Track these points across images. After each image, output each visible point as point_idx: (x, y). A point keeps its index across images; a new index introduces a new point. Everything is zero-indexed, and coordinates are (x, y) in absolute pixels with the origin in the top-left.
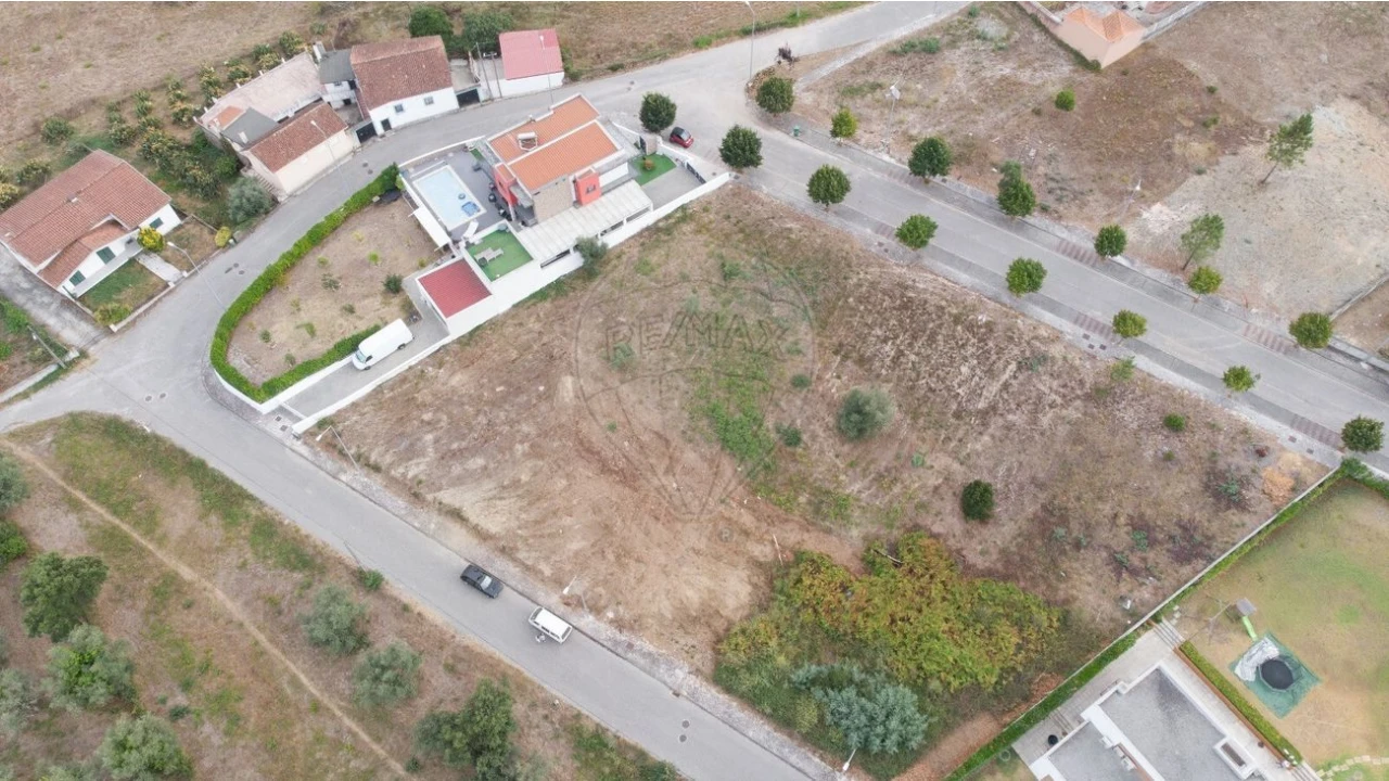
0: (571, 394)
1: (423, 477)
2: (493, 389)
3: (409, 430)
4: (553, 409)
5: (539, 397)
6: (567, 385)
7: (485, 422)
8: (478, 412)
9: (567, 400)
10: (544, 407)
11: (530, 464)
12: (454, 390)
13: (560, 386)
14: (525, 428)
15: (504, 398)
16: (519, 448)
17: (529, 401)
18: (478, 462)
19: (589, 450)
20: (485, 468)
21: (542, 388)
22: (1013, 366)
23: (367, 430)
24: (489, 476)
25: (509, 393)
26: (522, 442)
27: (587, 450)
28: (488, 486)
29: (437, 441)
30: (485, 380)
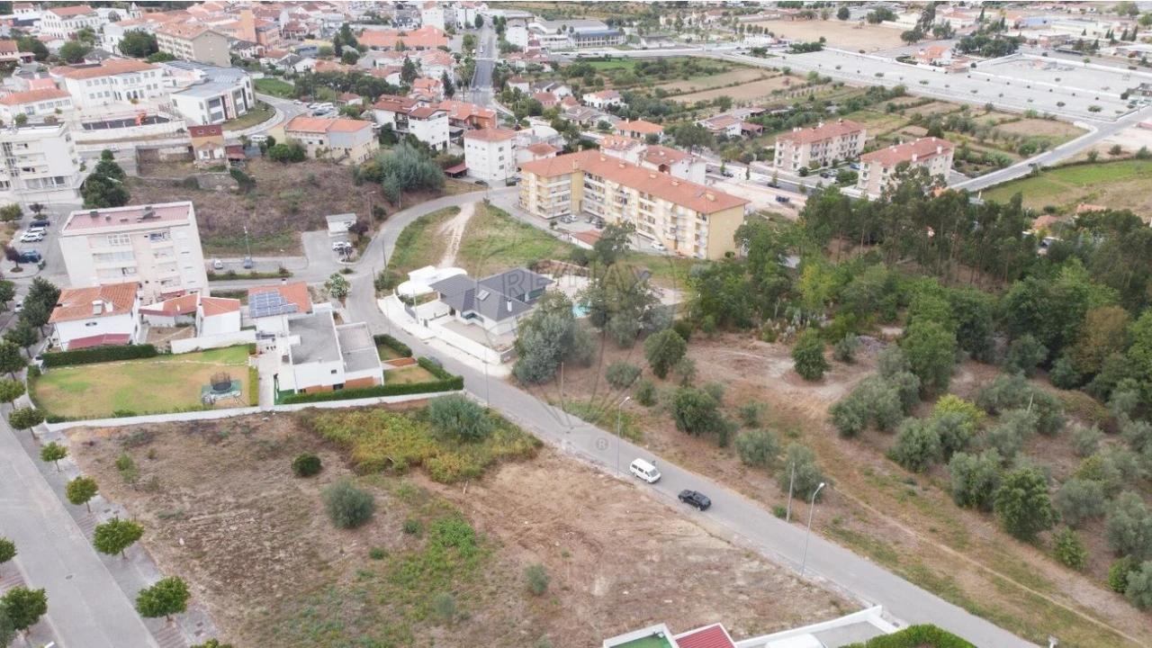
0: (597, 581)
1: (747, 560)
2: (675, 602)
3: (762, 593)
4: (618, 576)
5: (629, 587)
6: (600, 587)
7: (686, 582)
8: (692, 589)
9: (602, 578)
10: (627, 579)
11: (648, 548)
12: (716, 609)
13: (607, 589)
14: (648, 569)
15: (665, 594)
16: (656, 558)
17: (640, 587)
18: (692, 558)
19: (592, 545)
20: (688, 553)
21: (626, 592)
22: (191, 520)
23: (805, 601)
24: (684, 548)
25: (660, 597)
26: (652, 561)
27: (594, 546)
28: (686, 543)
29: (733, 579)
30: (683, 611)
